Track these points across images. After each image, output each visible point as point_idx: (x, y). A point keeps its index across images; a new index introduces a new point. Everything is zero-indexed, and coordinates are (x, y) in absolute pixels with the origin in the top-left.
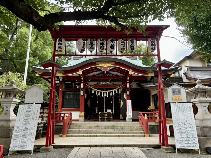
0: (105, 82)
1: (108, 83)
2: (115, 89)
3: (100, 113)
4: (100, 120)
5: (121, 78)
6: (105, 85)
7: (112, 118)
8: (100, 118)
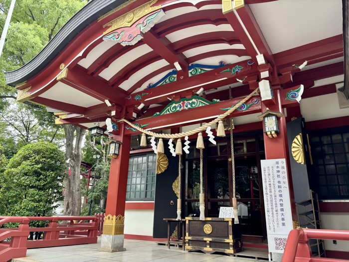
0: (183, 104)
1: (193, 103)
2: (216, 121)
3: (187, 218)
4: (188, 247)
5: (238, 69)
6: (184, 111)
7: (230, 240)
8: (188, 238)
